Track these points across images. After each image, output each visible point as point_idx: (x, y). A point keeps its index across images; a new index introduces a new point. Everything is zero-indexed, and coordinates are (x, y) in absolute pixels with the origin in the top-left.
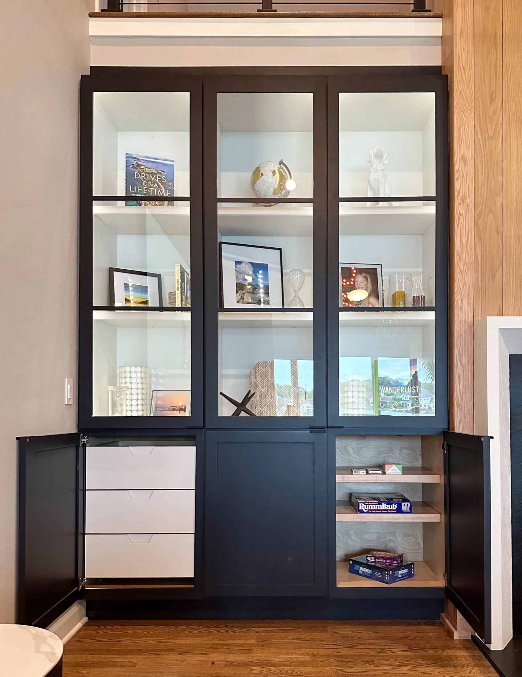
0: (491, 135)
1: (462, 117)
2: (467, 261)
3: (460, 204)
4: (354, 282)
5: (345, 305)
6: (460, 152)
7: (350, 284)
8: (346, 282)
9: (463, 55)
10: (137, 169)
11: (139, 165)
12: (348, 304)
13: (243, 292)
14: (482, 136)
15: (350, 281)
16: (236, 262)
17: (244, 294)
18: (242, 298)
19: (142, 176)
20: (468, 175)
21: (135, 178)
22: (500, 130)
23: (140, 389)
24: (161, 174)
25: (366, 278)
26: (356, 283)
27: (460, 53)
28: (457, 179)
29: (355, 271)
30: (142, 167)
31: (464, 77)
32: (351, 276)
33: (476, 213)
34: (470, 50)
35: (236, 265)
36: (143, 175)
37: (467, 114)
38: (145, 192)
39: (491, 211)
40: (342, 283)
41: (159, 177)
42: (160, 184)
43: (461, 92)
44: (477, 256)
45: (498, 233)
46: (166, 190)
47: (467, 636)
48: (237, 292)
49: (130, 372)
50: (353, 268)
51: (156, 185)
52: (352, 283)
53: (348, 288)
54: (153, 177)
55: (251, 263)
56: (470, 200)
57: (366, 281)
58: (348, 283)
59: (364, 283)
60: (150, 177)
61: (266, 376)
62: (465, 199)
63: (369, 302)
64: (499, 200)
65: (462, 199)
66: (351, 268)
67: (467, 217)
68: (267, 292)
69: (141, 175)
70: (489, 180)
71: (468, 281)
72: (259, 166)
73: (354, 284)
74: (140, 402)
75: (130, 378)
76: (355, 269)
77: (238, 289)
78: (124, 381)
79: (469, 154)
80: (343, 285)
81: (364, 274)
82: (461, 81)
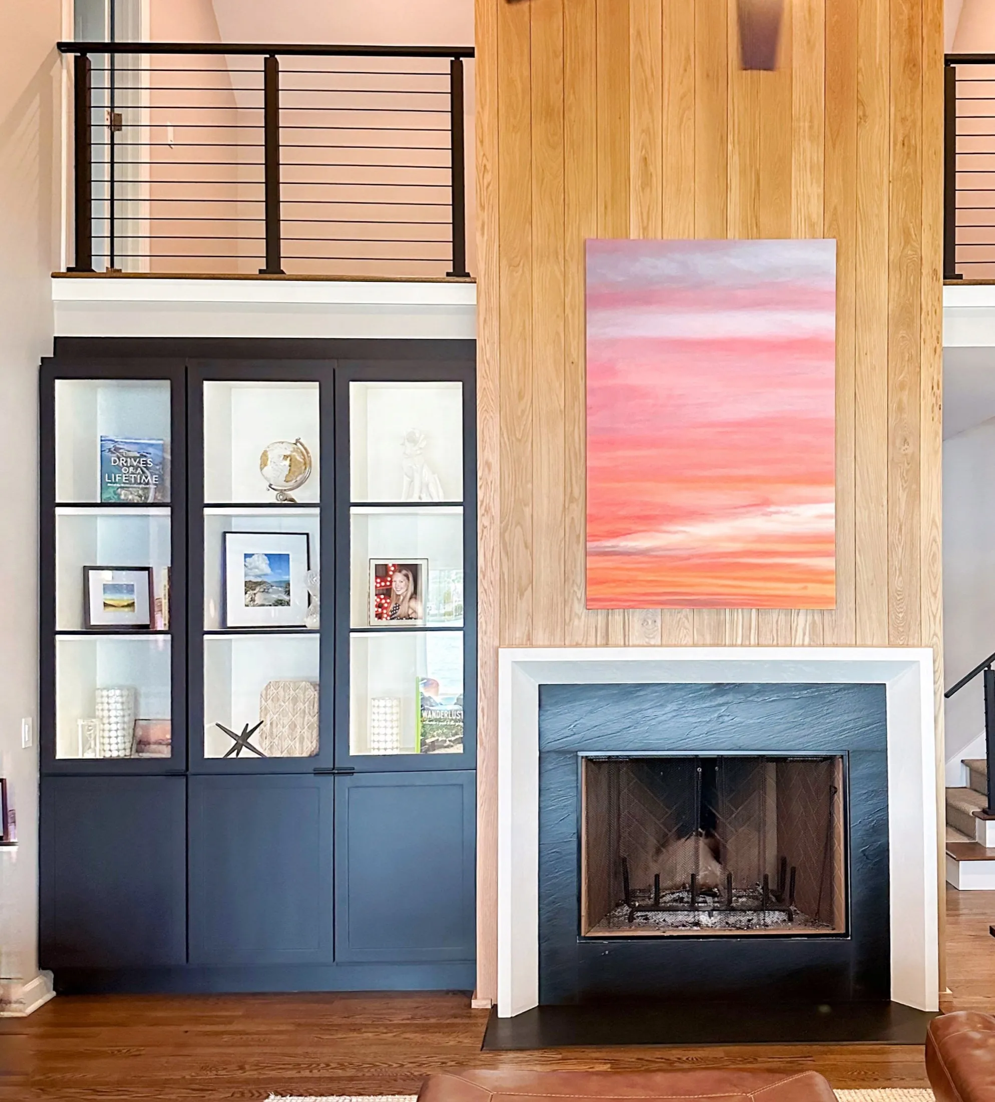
0: (520, 438)
1: (486, 417)
2: (492, 579)
3: (483, 515)
4: (391, 582)
5: (378, 611)
6: (483, 456)
7: (386, 585)
8: (380, 583)
9: (488, 347)
10: (114, 453)
11: (117, 449)
12: (382, 610)
13: (255, 592)
14: (509, 439)
15: (386, 581)
16: (245, 555)
17: (255, 594)
18: (253, 600)
19: (121, 462)
20: (493, 482)
21: (113, 464)
22: (529, 430)
23: (121, 716)
24: (145, 456)
25: (407, 576)
26: (394, 584)
27: (483, 345)
28: (481, 487)
29: (393, 569)
30: (121, 451)
31: (488, 372)
32: (387, 575)
33: (502, 525)
34: (496, 342)
35: (245, 558)
36: (123, 460)
37: (492, 414)
38: (126, 480)
39: (518, 523)
40: (375, 584)
41: (143, 461)
42: (144, 469)
43: (485, 389)
44: (504, 574)
45: (526, 547)
46: (152, 476)
47: (487, 1004)
48: (246, 593)
49: (108, 697)
50: (390, 565)
51: (139, 470)
52: (388, 583)
53: (383, 589)
54: (135, 461)
55: (266, 555)
56: (496, 511)
57: (407, 580)
58: (383, 584)
59: (404, 582)
60: (131, 462)
61: (278, 700)
62: (489, 509)
63: (409, 607)
64: (528, 511)
65: (486, 510)
66: (386, 565)
67: (492, 531)
68: (287, 589)
69: (119, 460)
70: (517, 488)
71: (494, 601)
72: (267, 449)
73: (391, 585)
74: (120, 733)
75: (108, 703)
76: (394, 565)
77: (248, 589)
78: (100, 708)
79: (495, 460)
80: (376, 587)
81: (404, 572)
82: (485, 376)
